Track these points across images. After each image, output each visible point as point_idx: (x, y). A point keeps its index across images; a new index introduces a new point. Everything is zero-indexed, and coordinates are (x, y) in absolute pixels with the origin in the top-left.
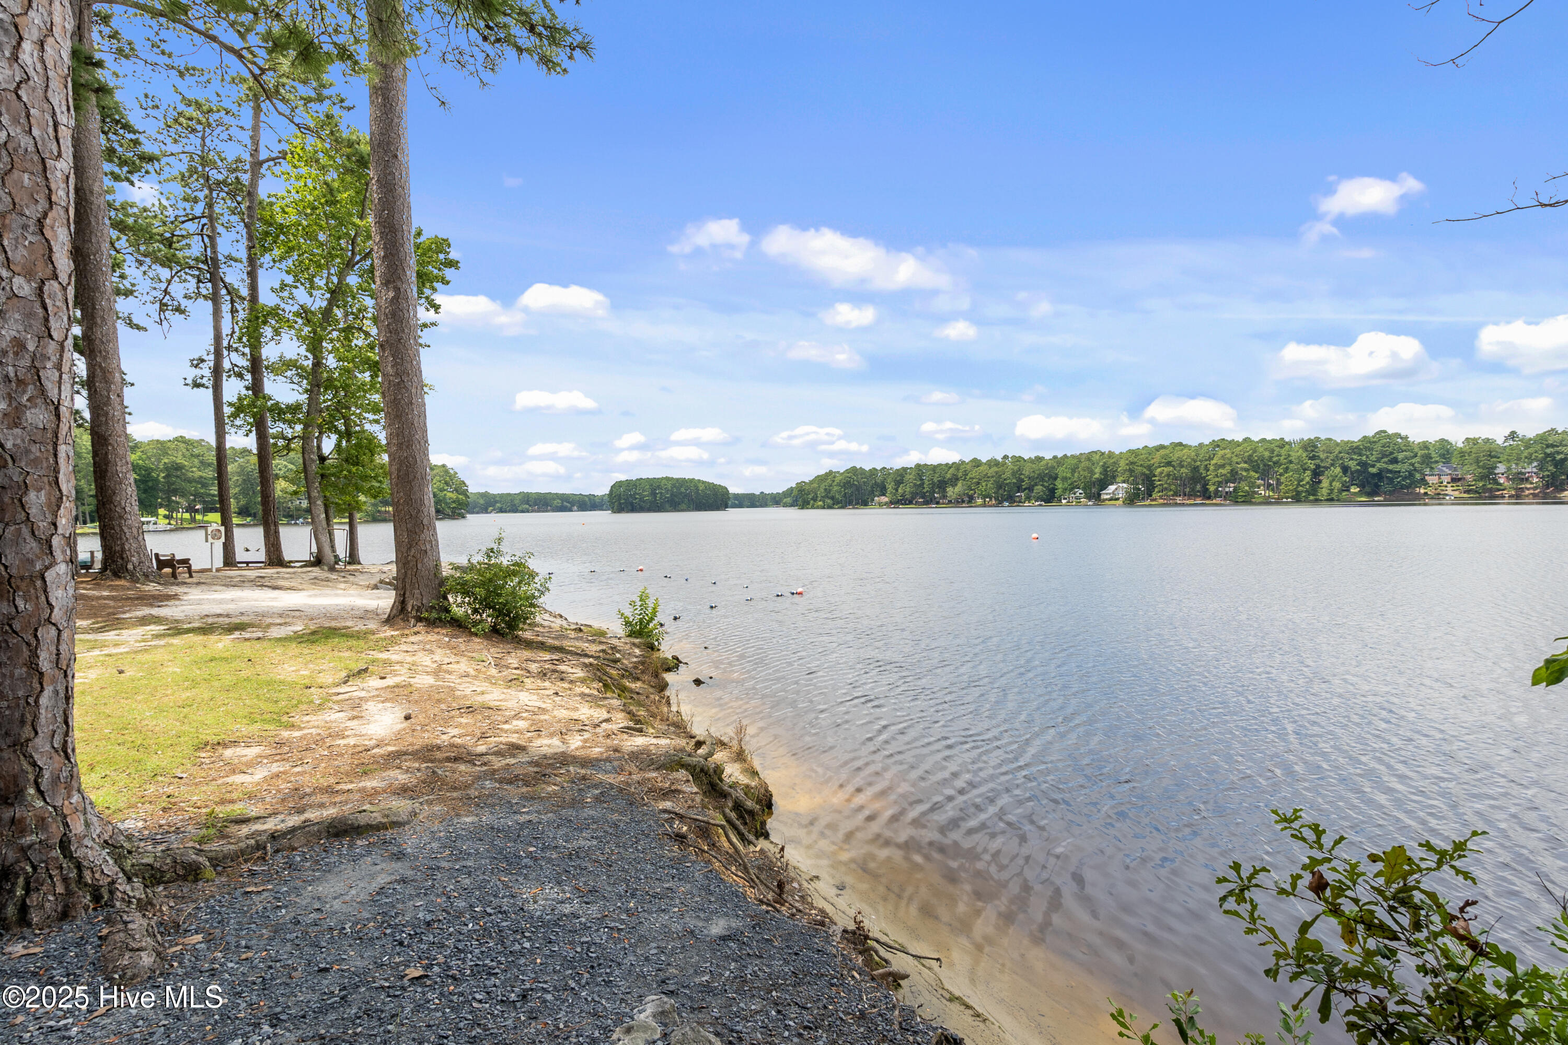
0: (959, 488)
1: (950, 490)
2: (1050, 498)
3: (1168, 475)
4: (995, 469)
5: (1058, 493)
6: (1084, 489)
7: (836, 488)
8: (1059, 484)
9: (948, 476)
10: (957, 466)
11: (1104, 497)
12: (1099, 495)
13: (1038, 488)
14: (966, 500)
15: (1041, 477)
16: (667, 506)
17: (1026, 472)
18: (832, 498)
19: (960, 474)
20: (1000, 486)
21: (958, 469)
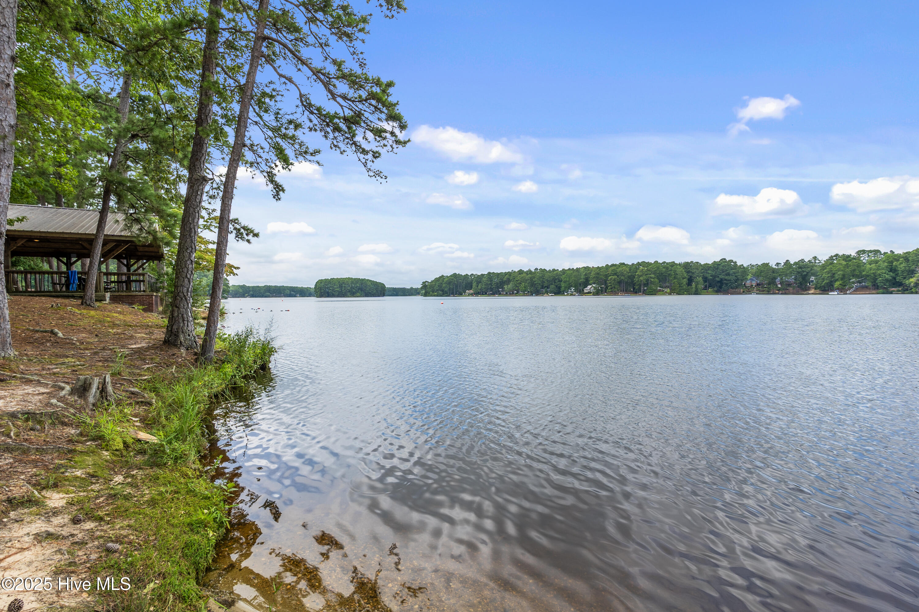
7: (444, 285)
16: (349, 294)
18: (443, 291)
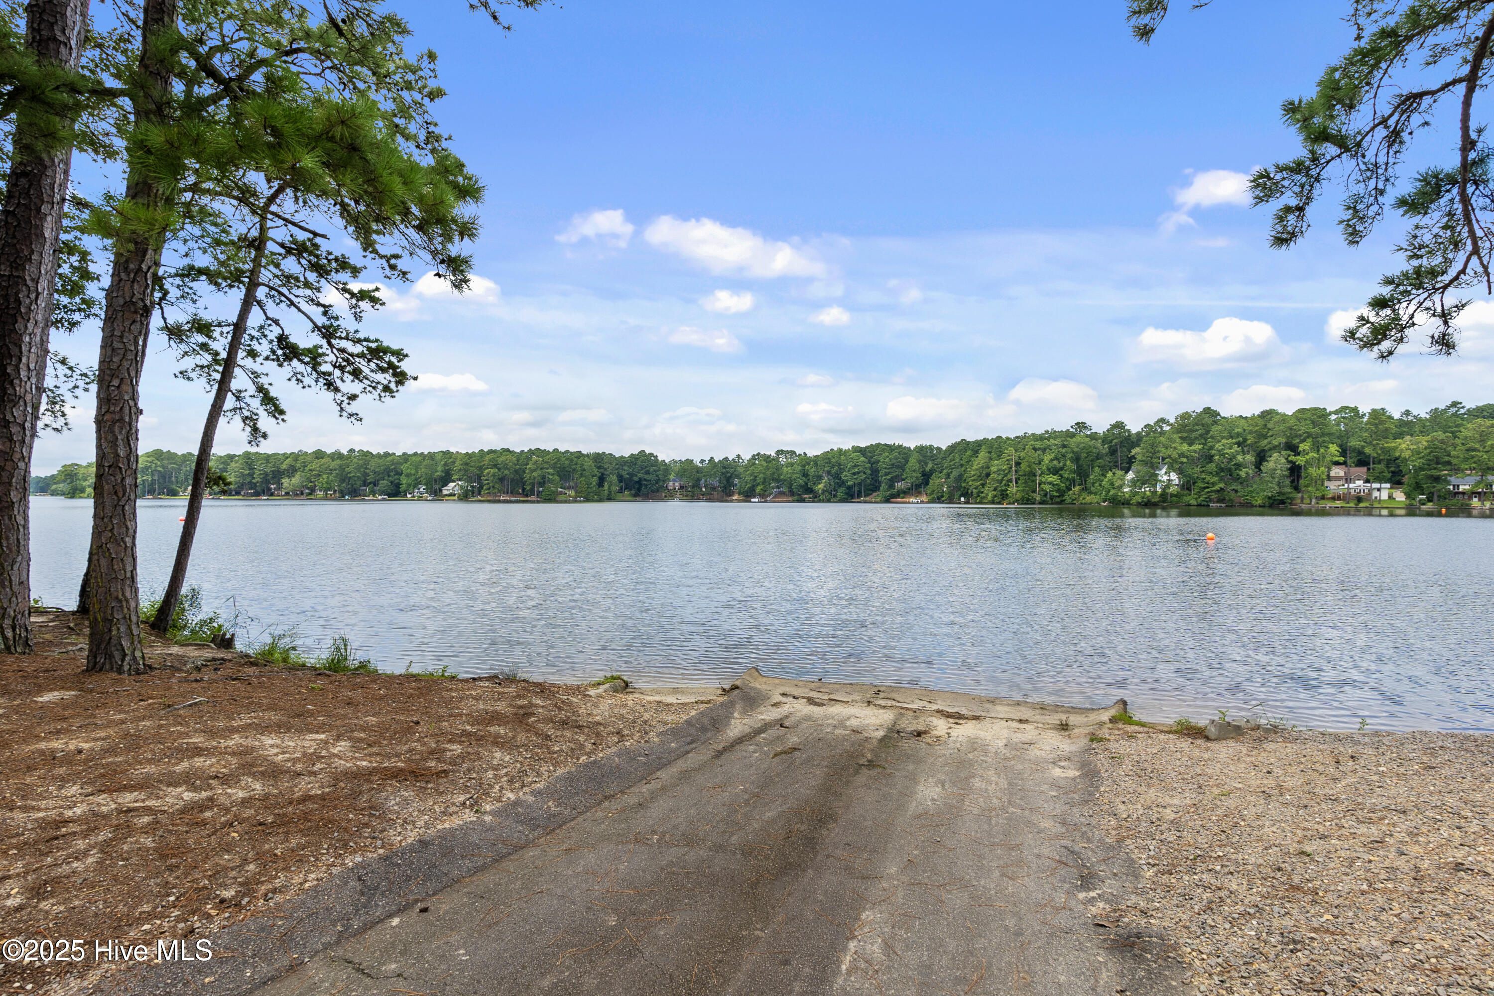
0: (296, 480)
1: (285, 481)
2: (395, 493)
3: (494, 476)
4: (338, 462)
5: (403, 488)
6: (426, 484)
8: (404, 480)
9: (284, 466)
10: (296, 456)
11: (445, 492)
12: (441, 491)
13: (384, 483)
14: (306, 492)
15: (387, 472)
17: (373, 465)
19: (298, 465)
20: (344, 478)
21: (296, 460)
